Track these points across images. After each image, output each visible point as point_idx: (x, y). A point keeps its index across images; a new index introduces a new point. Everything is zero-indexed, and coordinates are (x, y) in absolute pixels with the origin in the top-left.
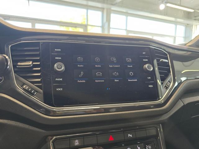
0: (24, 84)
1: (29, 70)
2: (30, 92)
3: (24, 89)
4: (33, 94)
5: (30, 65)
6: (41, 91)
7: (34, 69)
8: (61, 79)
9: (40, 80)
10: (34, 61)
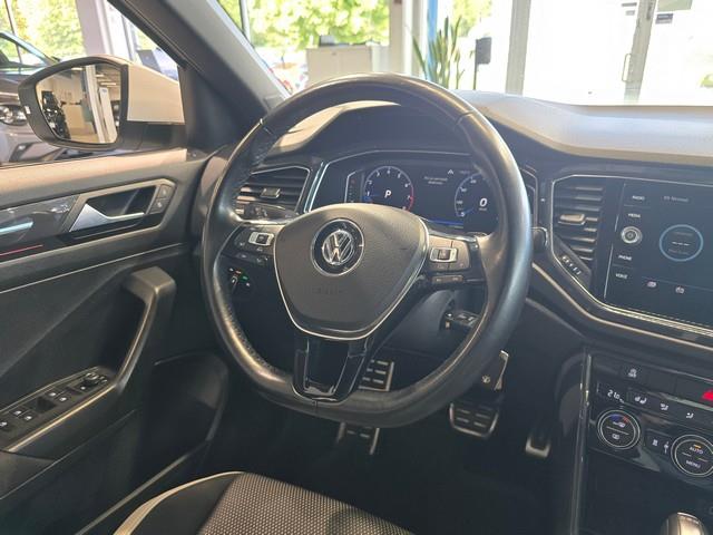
0: (565, 253)
1: (577, 230)
2: (570, 270)
3: (562, 262)
4: (574, 273)
5: (580, 222)
6: (589, 271)
7: (587, 229)
8: (630, 259)
9: (591, 251)
10: (588, 214)
